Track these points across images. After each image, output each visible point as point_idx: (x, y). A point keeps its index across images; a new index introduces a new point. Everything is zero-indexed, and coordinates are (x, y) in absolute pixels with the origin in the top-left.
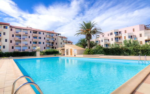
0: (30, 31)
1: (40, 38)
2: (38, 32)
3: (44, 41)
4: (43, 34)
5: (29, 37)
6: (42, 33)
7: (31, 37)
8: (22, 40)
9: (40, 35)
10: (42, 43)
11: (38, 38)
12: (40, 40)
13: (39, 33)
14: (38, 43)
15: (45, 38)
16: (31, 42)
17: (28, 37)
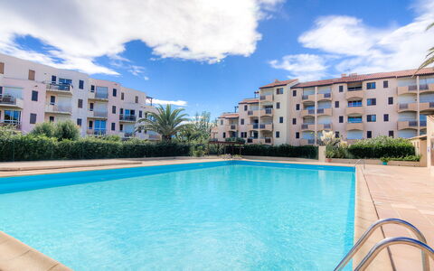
0: (337, 86)
1: (373, 102)
2: (364, 85)
3: (389, 109)
4: (386, 85)
5: (337, 104)
6: (379, 84)
7: (343, 104)
8: (316, 115)
9: (371, 94)
10: (380, 118)
11: (365, 103)
12: (371, 110)
13: (370, 86)
14: (365, 119)
15: (391, 101)
16: (341, 119)
17: (333, 104)
